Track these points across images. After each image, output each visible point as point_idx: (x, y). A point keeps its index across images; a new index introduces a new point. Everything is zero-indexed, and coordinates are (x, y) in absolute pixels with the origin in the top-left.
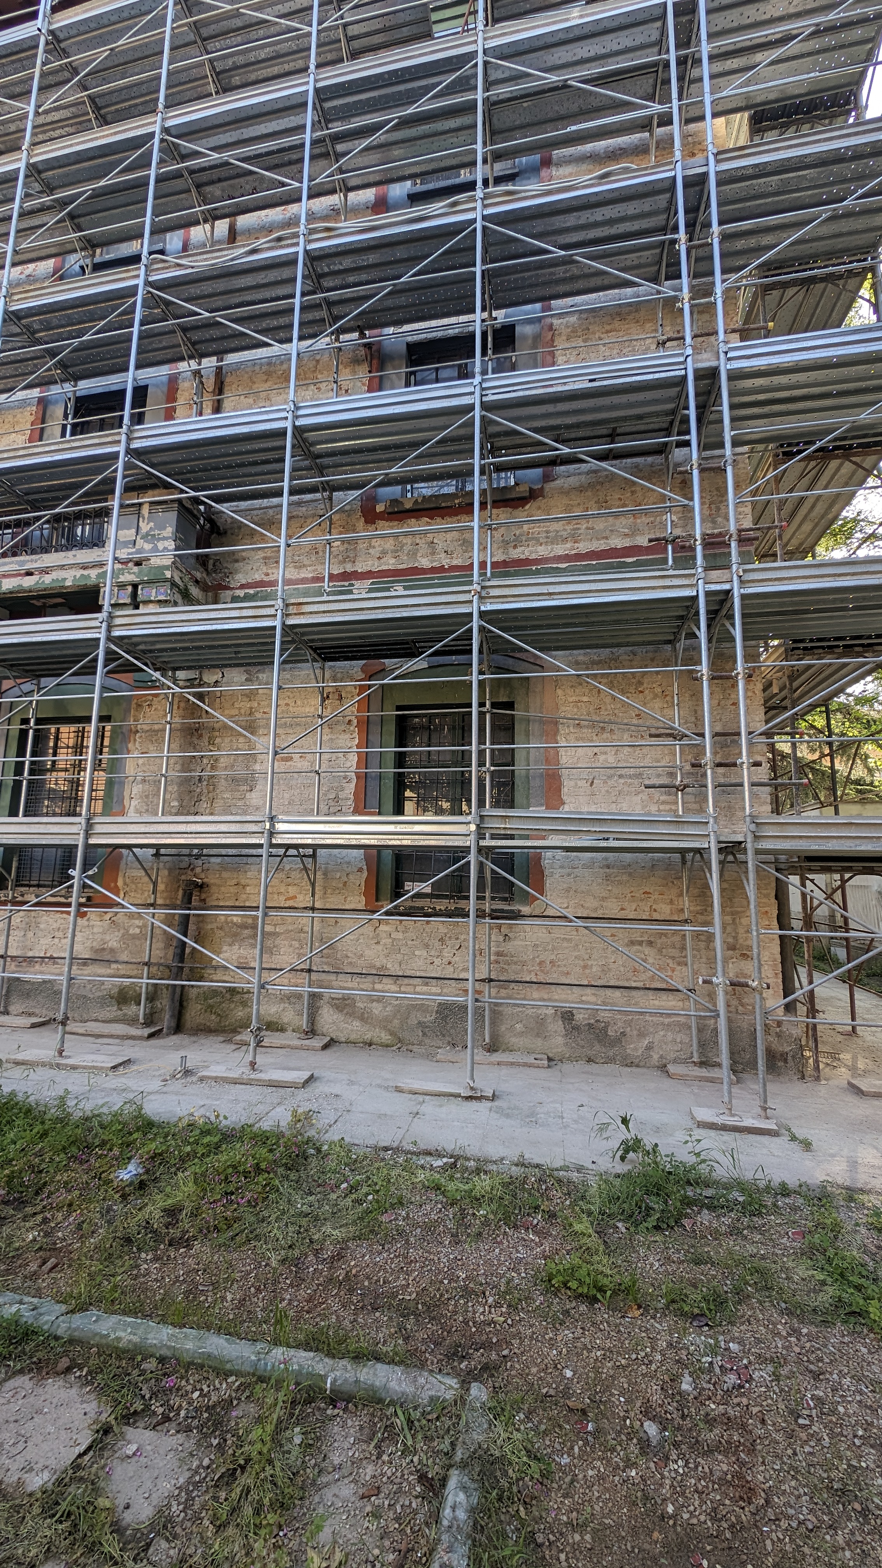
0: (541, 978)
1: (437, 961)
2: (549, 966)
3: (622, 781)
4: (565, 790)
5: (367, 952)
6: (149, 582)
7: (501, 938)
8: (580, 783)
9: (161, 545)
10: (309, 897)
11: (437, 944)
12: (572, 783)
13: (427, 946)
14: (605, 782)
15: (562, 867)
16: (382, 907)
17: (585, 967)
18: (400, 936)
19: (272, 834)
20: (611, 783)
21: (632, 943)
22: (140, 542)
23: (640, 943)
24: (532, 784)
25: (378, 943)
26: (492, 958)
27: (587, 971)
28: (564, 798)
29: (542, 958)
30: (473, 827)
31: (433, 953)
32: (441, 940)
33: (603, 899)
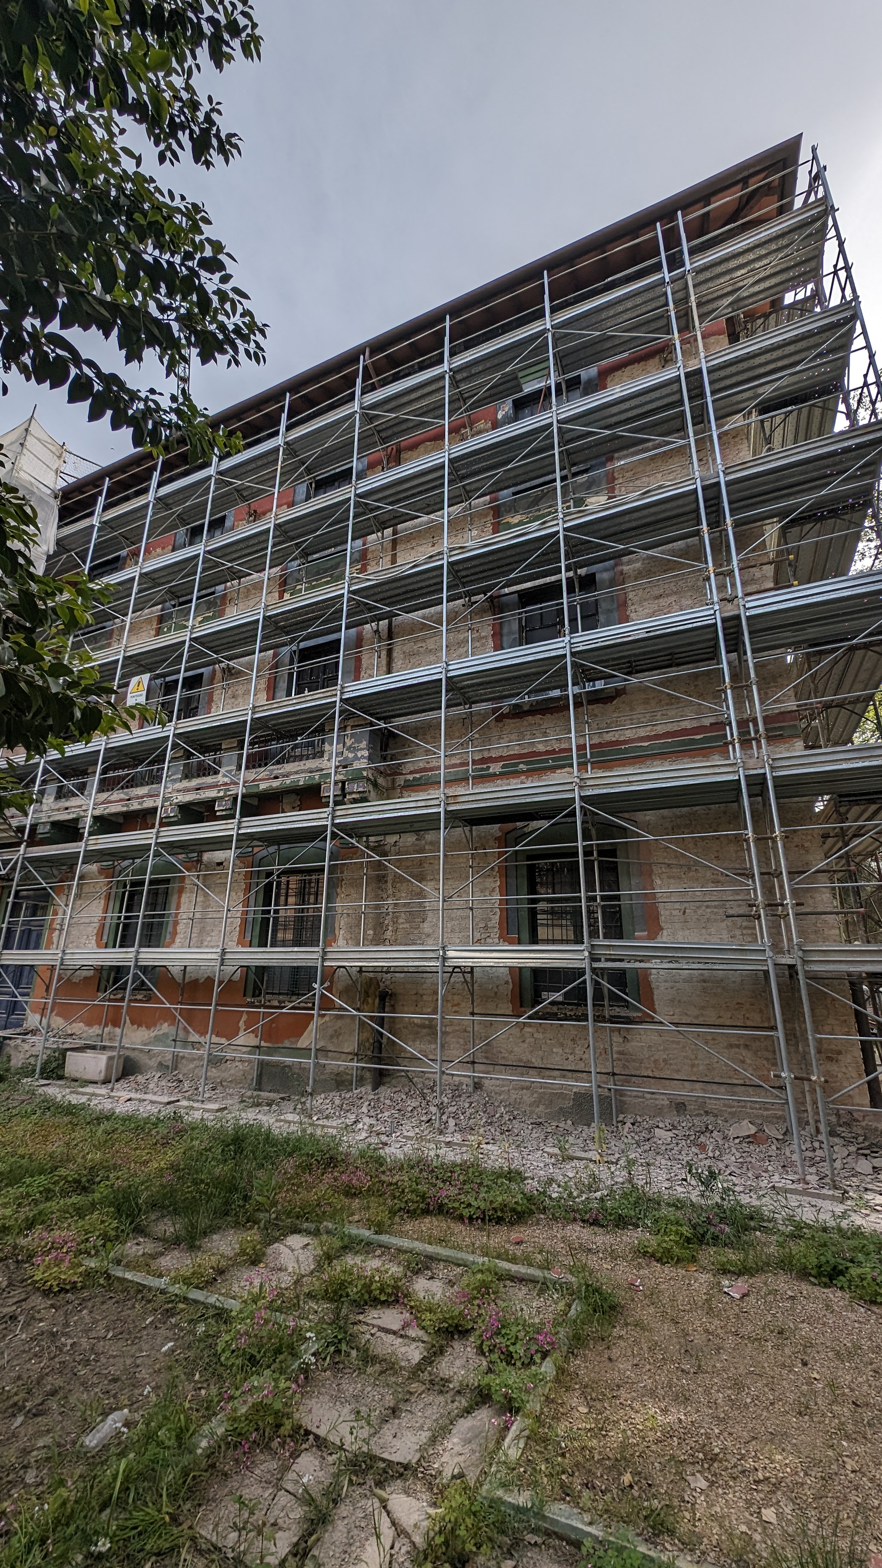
0: (657, 1074)
1: (571, 1057)
2: (662, 1064)
3: (709, 910)
4: (662, 918)
5: (516, 1049)
6: (352, 779)
7: (621, 1040)
8: (674, 913)
9: (359, 755)
10: (469, 1004)
11: (570, 1043)
12: (668, 913)
13: (562, 1045)
14: (695, 912)
15: (666, 981)
16: (525, 1013)
17: (693, 1066)
18: (540, 1036)
19: (445, 959)
20: (700, 912)
21: (731, 1046)
22: (346, 752)
23: (738, 1046)
24: (635, 913)
25: (524, 1041)
26: (615, 1056)
27: (695, 1069)
28: (662, 925)
29: (657, 1057)
30: (586, 954)
31: (567, 1051)
32: (573, 1040)
33: (703, 1008)
